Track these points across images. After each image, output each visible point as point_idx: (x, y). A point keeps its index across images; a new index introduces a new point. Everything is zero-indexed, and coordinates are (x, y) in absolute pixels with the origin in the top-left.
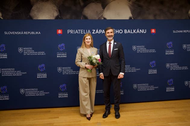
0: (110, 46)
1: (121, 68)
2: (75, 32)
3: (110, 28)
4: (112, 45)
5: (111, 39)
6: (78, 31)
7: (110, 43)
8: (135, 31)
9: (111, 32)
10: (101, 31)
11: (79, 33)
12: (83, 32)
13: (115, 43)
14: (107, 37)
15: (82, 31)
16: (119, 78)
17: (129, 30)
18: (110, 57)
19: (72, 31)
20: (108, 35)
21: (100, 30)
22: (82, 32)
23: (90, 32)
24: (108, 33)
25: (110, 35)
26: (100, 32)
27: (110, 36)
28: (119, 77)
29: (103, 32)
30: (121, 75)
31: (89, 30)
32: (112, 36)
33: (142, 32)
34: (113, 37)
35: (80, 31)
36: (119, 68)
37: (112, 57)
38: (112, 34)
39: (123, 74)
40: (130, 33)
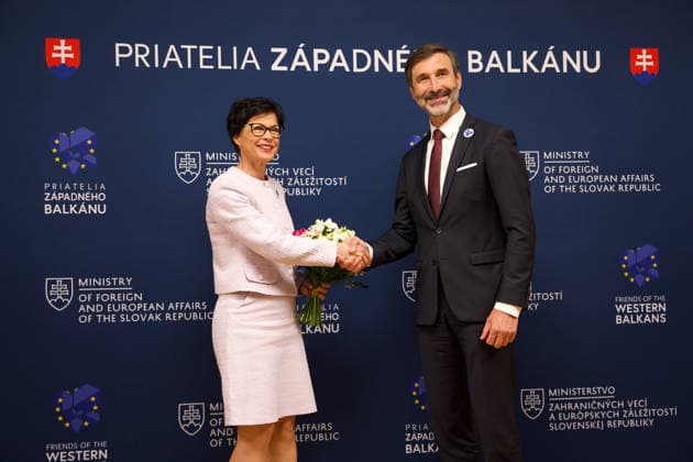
2: (161, 62)
3: (432, 47)
6: (183, 54)
7: (437, 136)
8: (533, 61)
9: (441, 73)
10: (321, 56)
11: (185, 63)
12: (214, 62)
13: (469, 133)
15: (206, 52)
17: (494, 54)
19: (142, 51)
20: (422, 87)
21: (316, 52)
22: (206, 62)
23: (255, 61)
24: (425, 77)
25: (435, 88)
26: (317, 62)
27: (433, 95)
28: (486, 329)
29: (335, 64)
30: (504, 317)
31: (250, 49)
32: (448, 92)
33: (577, 68)
34: (456, 95)
35: (195, 53)
38: (448, 81)
39: (514, 311)
40: (502, 70)
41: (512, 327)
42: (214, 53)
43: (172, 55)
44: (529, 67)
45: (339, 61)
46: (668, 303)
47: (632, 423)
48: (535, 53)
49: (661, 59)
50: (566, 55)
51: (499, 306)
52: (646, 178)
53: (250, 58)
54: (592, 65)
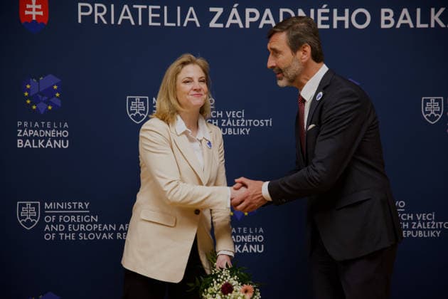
2: (117, 20)
6: (135, 12)
8: (440, 17)
10: (252, 15)
11: (136, 20)
12: (161, 20)
15: (154, 11)
17: (405, 11)
19: (100, 10)
21: (248, 11)
22: (154, 20)
23: (195, 19)
26: (248, 20)
29: (264, 21)
31: (191, 9)
35: (145, 12)
40: (412, 26)
42: (161, 12)
43: (126, 14)
44: (436, 22)
45: (267, 18)
48: (442, 10)
53: (191, 16)
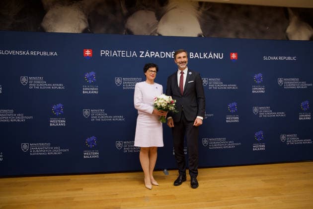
0: (182, 77)
1: (198, 109)
2: (112, 54)
4: (185, 76)
5: (185, 66)
6: (118, 53)
7: (182, 73)
8: (207, 55)
9: (184, 57)
10: (153, 54)
11: (118, 55)
12: (125, 55)
13: (190, 73)
14: (178, 64)
15: (123, 52)
16: (196, 125)
17: (196, 54)
18: (182, 93)
19: (107, 52)
20: (179, 60)
21: (151, 52)
22: (123, 55)
23: (136, 55)
24: (180, 58)
26: (151, 55)
27: (182, 62)
28: (195, 123)
31: (134, 52)
32: (185, 62)
33: (217, 58)
34: (187, 63)
35: (121, 53)
36: (195, 109)
37: (185, 93)
38: (186, 59)
40: (198, 57)
41: (201, 123)
42: (125, 53)
43: (115, 53)
44: (205, 57)
45: (157, 55)
46: (239, 117)
47: (230, 147)
49: (238, 56)
50: (214, 54)
51: (198, 117)
52: (234, 85)
53: (134, 54)
54: (221, 57)
